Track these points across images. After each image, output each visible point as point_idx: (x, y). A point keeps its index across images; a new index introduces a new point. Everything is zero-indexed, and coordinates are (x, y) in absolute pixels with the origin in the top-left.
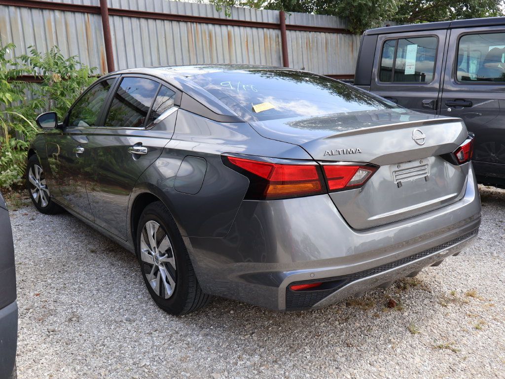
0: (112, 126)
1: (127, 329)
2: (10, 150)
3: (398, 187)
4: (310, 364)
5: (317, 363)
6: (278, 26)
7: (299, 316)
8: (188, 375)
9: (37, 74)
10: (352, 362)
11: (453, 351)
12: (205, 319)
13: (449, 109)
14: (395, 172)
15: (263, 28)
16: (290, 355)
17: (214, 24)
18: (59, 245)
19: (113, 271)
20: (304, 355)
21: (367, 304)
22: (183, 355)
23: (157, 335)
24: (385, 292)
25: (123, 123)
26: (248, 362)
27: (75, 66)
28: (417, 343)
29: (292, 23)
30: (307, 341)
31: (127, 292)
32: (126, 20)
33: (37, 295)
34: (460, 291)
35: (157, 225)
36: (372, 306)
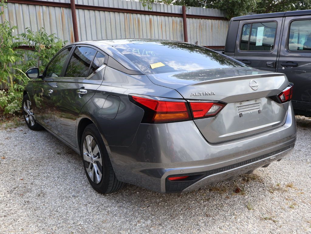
0: (73, 76)
1: (73, 202)
2: (13, 91)
3: (240, 117)
4: (182, 227)
5: (186, 226)
6: (181, 15)
7: (179, 196)
8: (106, 231)
9: (31, 45)
10: (208, 226)
11: (274, 221)
12: (121, 196)
13: (283, 68)
14: (238, 107)
15: (172, 16)
16: (170, 221)
17: (141, 14)
18: (39, 149)
19: (69, 166)
20: (179, 221)
21: (222, 190)
22: (105, 219)
23: (90, 206)
24: (235, 183)
25: (80, 75)
26: (143, 224)
27: (54, 40)
28: (251, 215)
29: (190, 14)
30: (181, 212)
31: (76, 179)
32: (86, 11)
33: (21, 180)
34: (283, 183)
35: (92, 138)
36: (226, 191)
